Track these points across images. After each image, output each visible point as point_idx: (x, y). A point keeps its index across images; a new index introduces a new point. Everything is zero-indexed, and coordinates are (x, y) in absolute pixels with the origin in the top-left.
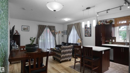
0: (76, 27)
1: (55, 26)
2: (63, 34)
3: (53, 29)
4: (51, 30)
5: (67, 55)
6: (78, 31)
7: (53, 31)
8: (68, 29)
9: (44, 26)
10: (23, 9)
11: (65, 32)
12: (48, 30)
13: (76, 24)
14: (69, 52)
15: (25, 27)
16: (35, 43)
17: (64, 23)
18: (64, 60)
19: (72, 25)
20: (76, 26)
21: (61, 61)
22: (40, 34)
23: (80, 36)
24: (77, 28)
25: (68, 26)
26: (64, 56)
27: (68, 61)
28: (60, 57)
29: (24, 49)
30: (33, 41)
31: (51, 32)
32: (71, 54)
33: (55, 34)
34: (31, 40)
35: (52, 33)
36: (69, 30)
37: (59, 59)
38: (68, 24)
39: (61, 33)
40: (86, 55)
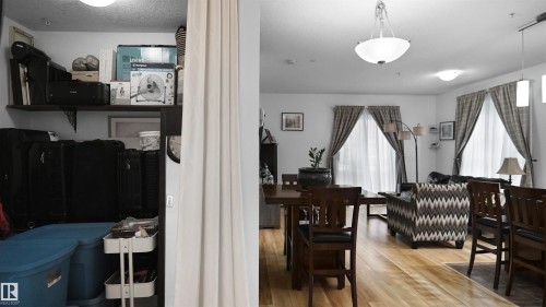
0: (502, 102)
1: (398, 107)
2: (435, 138)
3: (388, 119)
4: (381, 123)
5: (445, 220)
6: (509, 123)
7: (392, 128)
8: (460, 114)
9: (353, 108)
10: (289, 62)
11: (446, 130)
12: (372, 123)
13: (501, 92)
14: (451, 211)
15: (292, 117)
16: (322, 165)
17: (440, 91)
18: (428, 239)
19: (481, 96)
20: (501, 98)
21: (415, 239)
22: (339, 138)
23: (521, 144)
24: (506, 108)
25: (459, 99)
26: (431, 222)
27: (451, 247)
28: (410, 223)
29: (291, 183)
30: (318, 159)
31: (382, 130)
32: (466, 219)
33: (399, 138)
34: (311, 155)
35: (387, 135)
36: (465, 118)
37: (409, 231)
38: (461, 93)
39: (425, 132)
40: (521, 221)
